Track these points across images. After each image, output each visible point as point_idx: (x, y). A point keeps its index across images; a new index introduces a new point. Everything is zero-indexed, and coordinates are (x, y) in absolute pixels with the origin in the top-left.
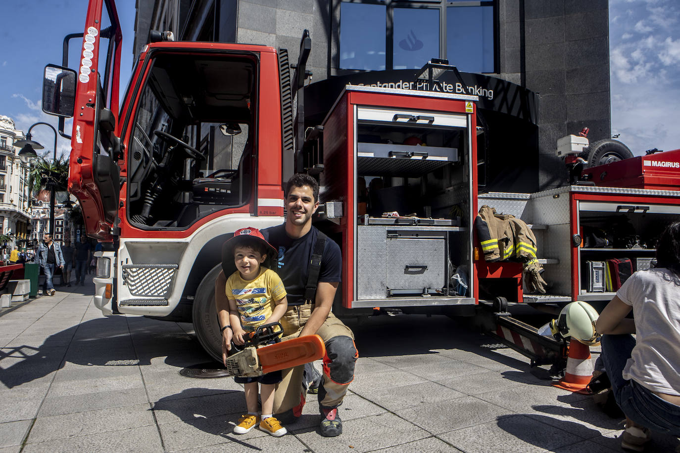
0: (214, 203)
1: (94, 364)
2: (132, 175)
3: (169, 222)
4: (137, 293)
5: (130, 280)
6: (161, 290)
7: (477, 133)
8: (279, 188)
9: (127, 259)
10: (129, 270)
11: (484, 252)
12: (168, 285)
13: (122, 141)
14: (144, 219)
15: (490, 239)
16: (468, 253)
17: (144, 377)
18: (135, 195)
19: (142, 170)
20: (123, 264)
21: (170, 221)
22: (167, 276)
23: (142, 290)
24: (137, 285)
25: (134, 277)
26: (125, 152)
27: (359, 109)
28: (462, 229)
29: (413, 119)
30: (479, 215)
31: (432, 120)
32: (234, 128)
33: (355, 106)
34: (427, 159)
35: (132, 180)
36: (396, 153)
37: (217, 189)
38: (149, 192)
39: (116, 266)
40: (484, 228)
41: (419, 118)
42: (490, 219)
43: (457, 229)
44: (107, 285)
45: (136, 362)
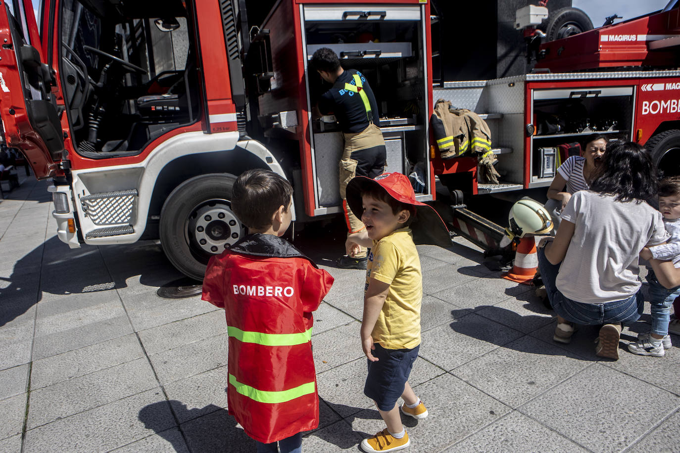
0: (164, 122)
1: (71, 292)
2: (70, 101)
3: (119, 141)
4: (101, 223)
5: (91, 210)
6: (124, 217)
7: (430, 23)
8: (230, 102)
9: (83, 191)
10: (87, 202)
11: (441, 150)
12: (131, 211)
13: (51, 67)
14: (93, 144)
15: (445, 136)
16: (424, 151)
17: (124, 302)
18: (78, 122)
19: (79, 95)
20: (81, 197)
21: (121, 140)
22: (128, 201)
23: (105, 219)
24: (99, 215)
25: (93, 206)
26: (56, 77)
27: (305, 8)
28: (418, 128)
29: (364, 15)
30: (434, 113)
31: (383, 15)
32: (170, 22)
33: (301, 6)
34: (380, 56)
35: (70, 107)
36: (347, 54)
37: (165, 107)
38: (91, 116)
39: (73, 199)
40: (440, 127)
41: (369, 13)
42: (445, 116)
43: (413, 128)
44: (68, 220)
45: (112, 285)
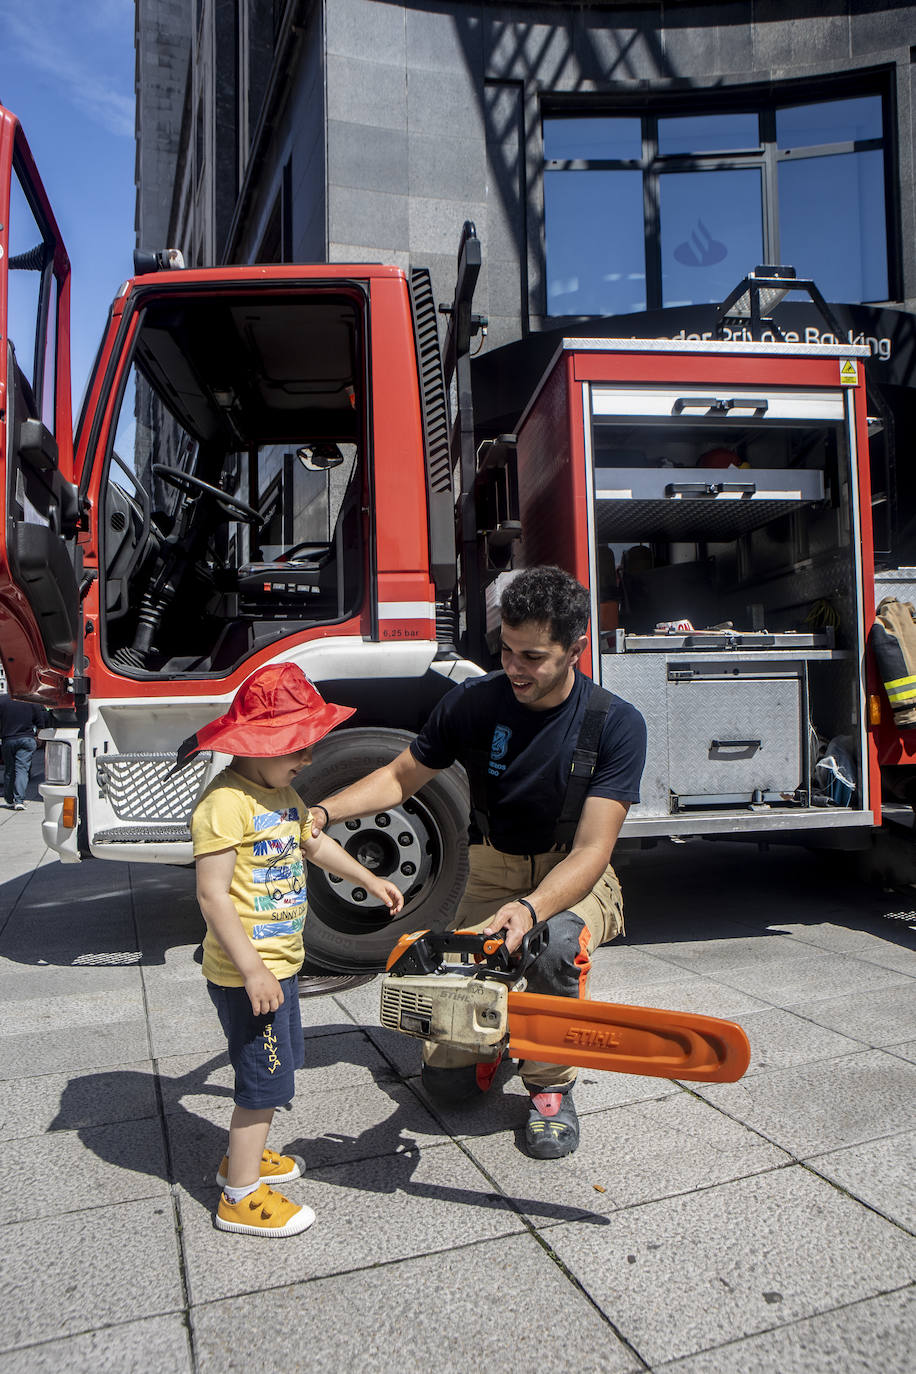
0: (285, 616)
1: (51, 961)
2: (109, 563)
3: (194, 659)
4: (130, 815)
5: (115, 787)
6: (180, 808)
7: (867, 433)
8: (423, 578)
9: (106, 743)
10: (110, 767)
11: (893, 707)
12: (194, 797)
13: (84, 490)
14: (141, 655)
15: (905, 674)
16: (855, 709)
17: (148, 993)
18: (117, 606)
19: (129, 552)
20: (98, 755)
21: (196, 658)
22: (192, 775)
23: (140, 809)
24: (130, 798)
25: (122, 780)
26: (91, 514)
27: (594, 392)
28: (840, 655)
29: (719, 408)
30: (878, 621)
31: (762, 408)
32: (326, 454)
33: (586, 386)
34: (754, 497)
35: (109, 574)
36: (682, 488)
37: (290, 585)
38: (147, 599)
39: (82, 758)
40: (892, 651)
41: (732, 404)
42: (903, 630)
43: (827, 655)
44: (65, 799)
45: (136, 956)
